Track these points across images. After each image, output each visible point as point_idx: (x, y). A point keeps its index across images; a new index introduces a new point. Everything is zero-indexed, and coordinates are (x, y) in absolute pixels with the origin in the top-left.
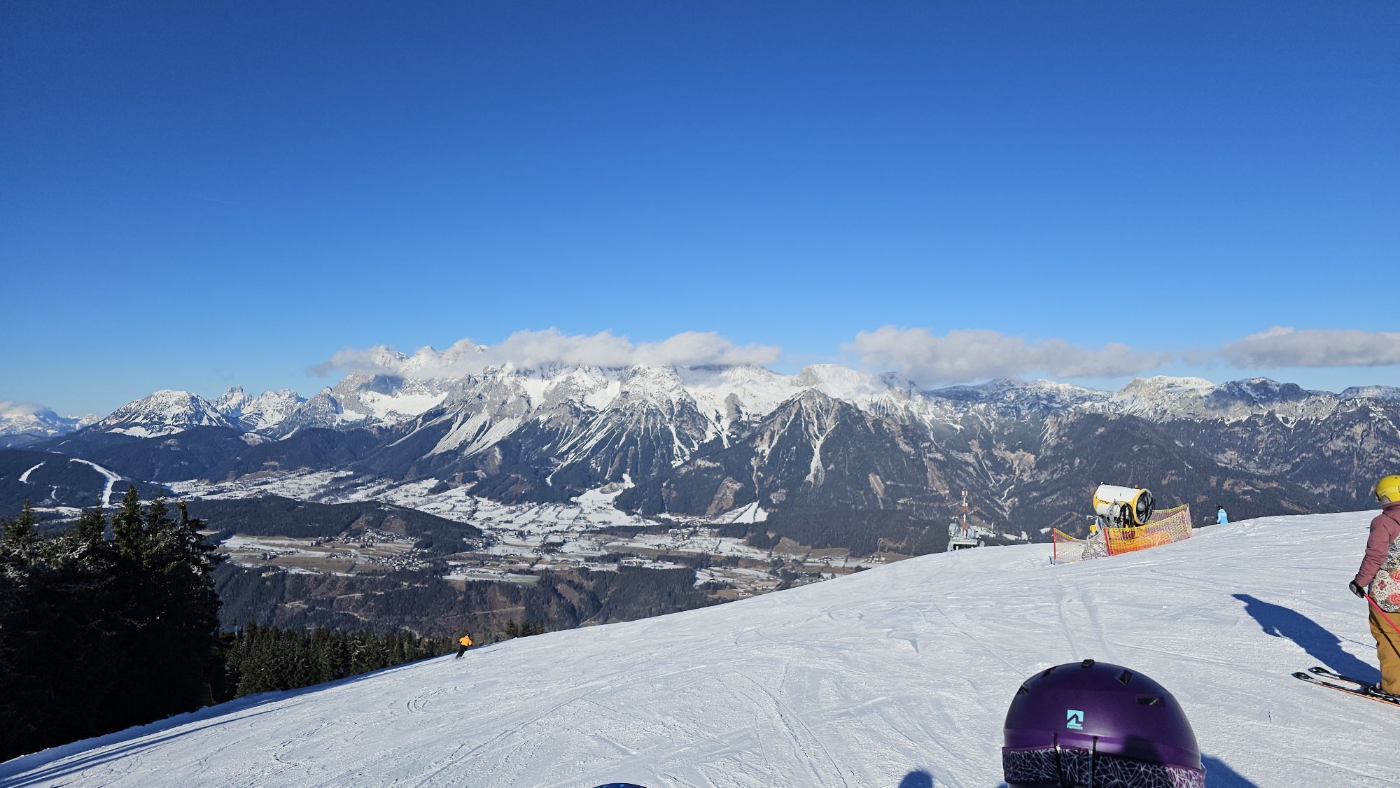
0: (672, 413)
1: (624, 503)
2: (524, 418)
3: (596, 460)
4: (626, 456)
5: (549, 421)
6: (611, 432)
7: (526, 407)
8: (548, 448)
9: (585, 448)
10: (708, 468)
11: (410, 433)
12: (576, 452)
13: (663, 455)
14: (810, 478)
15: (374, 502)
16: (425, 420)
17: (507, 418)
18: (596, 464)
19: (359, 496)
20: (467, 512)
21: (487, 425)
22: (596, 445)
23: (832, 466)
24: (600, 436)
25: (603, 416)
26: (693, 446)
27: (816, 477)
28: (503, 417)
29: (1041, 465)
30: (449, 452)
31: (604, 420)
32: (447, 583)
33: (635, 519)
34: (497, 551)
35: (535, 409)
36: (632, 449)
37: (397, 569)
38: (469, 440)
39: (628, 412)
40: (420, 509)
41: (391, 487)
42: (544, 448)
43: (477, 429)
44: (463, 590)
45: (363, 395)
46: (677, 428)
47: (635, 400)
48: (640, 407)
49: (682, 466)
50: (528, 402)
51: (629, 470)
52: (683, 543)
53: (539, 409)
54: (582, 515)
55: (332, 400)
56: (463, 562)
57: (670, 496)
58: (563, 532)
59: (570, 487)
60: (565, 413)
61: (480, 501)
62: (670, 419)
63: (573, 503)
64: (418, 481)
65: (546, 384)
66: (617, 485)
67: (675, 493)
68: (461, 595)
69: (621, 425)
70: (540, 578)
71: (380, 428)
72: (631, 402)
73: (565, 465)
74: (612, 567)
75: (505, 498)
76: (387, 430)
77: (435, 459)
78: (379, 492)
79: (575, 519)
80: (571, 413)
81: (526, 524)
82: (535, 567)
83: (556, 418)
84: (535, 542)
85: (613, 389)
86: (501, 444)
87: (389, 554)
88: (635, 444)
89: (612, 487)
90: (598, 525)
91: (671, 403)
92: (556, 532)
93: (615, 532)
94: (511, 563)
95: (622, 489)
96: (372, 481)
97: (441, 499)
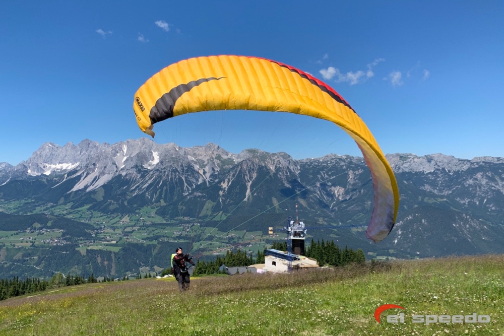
0: (183, 171)
1: (162, 212)
2: (114, 174)
3: (148, 193)
4: (162, 191)
5: (126, 175)
6: (155, 180)
7: (115, 169)
8: (126, 188)
9: (143, 187)
10: (199, 196)
11: (61, 182)
12: (139, 190)
13: (179, 190)
14: (246, 199)
15: (44, 214)
16: (68, 176)
17: (106, 175)
18: (148, 195)
19: (38, 210)
20: (88, 218)
21: (97, 178)
22: (148, 186)
23: (255, 194)
24: (150, 182)
25: (151, 173)
26: (193, 186)
27: (248, 199)
28: (104, 174)
29: (346, 193)
30: (80, 190)
31: (152, 174)
32: (77, 251)
33: (166, 220)
34: (101, 236)
35: (120, 169)
36: (165, 188)
37: (55, 245)
38: (89, 185)
39: (163, 171)
40: (66, 217)
41: (52, 207)
42: (124, 188)
43: (93, 179)
44: (85, 254)
45: (39, 164)
46: (185, 178)
47: (166, 165)
48: (168, 168)
49: (188, 195)
50: (117, 167)
51: (163, 197)
52: (188, 230)
53: (121, 170)
54: (141, 219)
55: (25, 167)
56: (85, 241)
57: (182, 209)
58: (132, 226)
59: (136, 205)
60: (134, 172)
61: (94, 213)
62: (183, 174)
63: (137, 213)
64: (65, 204)
65: (125, 158)
66: (158, 204)
67: (184, 208)
68: (84, 256)
69: (160, 177)
70: (121, 248)
71: (47, 180)
72: (164, 166)
73: (133, 195)
74: (155, 242)
75: (105, 211)
76: (50, 180)
77: (73, 193)
78: (47, 209)
79: (138, 220)
80: (136, 172)
81: (115, 223)
82: (119, 243)
83: (129, 173)
84: (119, 231)
85: (156, 160)
86: (104, 186)
87: (50, 238)
88: (166, 185)
89: (155, 205)
90: (149, 223)
91: (183, 167)
92: (129, 226)
93: (156, 226)
94: (108, 241)
95: (160, 206)
96: (43, 204)
97: (75, 212)
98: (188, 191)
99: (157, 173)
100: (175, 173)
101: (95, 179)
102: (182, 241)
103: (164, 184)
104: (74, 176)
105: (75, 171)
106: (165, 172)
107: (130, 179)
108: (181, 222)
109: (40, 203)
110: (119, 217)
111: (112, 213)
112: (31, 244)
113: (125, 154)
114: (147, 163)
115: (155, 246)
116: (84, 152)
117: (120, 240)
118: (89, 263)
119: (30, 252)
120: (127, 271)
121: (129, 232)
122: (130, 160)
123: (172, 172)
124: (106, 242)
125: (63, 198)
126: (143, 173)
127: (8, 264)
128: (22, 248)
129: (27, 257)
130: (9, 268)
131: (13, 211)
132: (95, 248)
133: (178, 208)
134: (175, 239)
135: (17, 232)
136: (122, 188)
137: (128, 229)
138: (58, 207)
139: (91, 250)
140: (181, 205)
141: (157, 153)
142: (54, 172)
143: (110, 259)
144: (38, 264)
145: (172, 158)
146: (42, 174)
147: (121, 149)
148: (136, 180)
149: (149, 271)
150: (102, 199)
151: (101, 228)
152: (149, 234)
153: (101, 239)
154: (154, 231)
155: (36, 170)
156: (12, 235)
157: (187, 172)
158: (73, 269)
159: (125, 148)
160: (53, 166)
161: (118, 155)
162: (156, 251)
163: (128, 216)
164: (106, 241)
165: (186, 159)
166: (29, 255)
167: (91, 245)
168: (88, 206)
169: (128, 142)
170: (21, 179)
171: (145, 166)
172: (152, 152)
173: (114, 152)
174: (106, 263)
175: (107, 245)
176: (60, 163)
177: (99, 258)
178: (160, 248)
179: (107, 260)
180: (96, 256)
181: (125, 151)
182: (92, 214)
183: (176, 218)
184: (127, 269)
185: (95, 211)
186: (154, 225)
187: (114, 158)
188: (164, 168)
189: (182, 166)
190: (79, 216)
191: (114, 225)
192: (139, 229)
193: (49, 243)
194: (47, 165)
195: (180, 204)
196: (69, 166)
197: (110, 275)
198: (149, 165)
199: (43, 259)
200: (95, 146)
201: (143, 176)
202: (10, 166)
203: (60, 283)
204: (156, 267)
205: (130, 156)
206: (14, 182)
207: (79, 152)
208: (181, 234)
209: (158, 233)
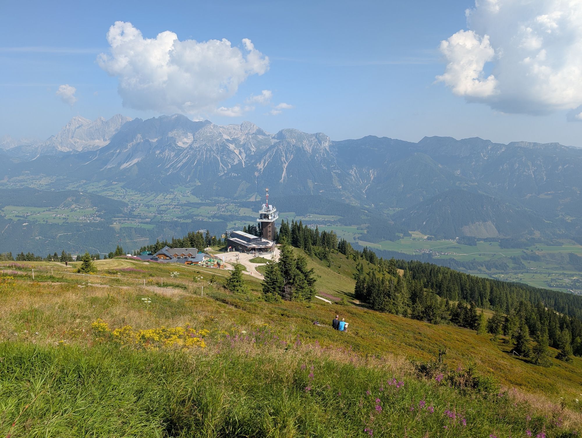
0: (218, 151)
3: (183, 172)
4: (196, 170)
6: (190, 159)
8: (160, 166)
10: (234, 177)
11: (94, 158)
12: (173, 168)
13: (214, 170)
14: (281, 181)
16: (101, 152)
20: (122, 196)
22: (183, 165)
23: (291, 176)
24: (184, 161)
26: (228, 166)
27: (284, 180)
28: (138, 152)
30: (112, 168)
31: (186, 153)
32: (112, 228)
33: (201, 199)
34: (136, 214)
36: (200, 167)
37: (88, 222)
40: (100, 194)
41: (85, 184)
44: (120, 231)
45: (70, 140)
46: (220, 158)
48: (203, 147)
51: (198, 177)
52: (223, 210)
56: (119, 219)
63: (172, 192)
64: (98, 181)
69: (194, 156)
70: (156, 226)
71: (79, 156)
72: (199, 145)
76: (83, 156)
77: (107, 170)
78: (79, 186)
79: (173, 199)
81: (149, 202)
82: (153, 221)
84: (154, 210)
86: (138, 165)
89: (190, 185)
90: (184, 202)
92: (164, 205)
93: (191, 205)
95: (195, 186)
96: (76, 181)
97: (109, 190)
98: (223, 171)
100: (210, 152)
101: (129, 157)
103: (199, 163)
104: (106, 153)
105: (107, 148)
107: (164, 158)
108: (216, 203)
109: (73, 180)
110: (153, 195)
112: (64, 221)
114: (181, 141)
115: (189, 225)
117: (154, 218)
121: (164, 211)
123: (206, 151)
124: (141, 220)
125: (96, 175)
126: (178, 151)
128: (56, 224)
131: (44, 188)
132: (129, 226)
133: (213, 188)
134: (209, 218)
135: (49, 208)
136: (156, 166)
138: (91, 184)
139: (125, 227)
140: (216, 184)
142: (86, 148)
145: (207, 137)
146: (74, 150)
147: (154, 126)
148: (170, 158)
150: (136, 177)
152: (183, 213)
153: (135, 217)
154: (188, 210)
156: (44, 211)
157: (222, 152)
160: (85, 142)
163: (163, 195)
165: (221, 139)
167: (125, 223)
168: (122, 184)
170: (51, 154)
171: (179, 144)
175: (141, 223)
182: (126, 192)
183: (211, 198)
186: (188, 204)
189: (217, 145)
190: (113, 193)
192: (173, 208)
193: (82, 220)
194: (78, 140)
196: (101, 143)
198: (183, 143)
201: (177, 155)
206: (43, 157)
207: (111, 128)
208: (216, 214)
209: (193, 212)
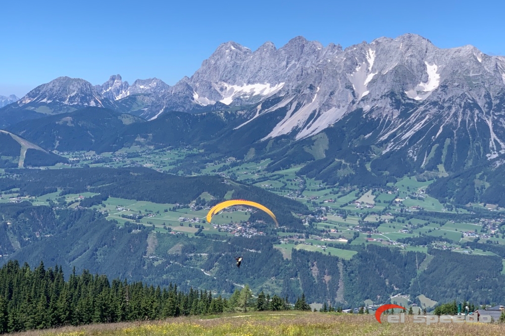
0: (490, 107)
1: (439, 191)
2: (348, 109)
3: (414, 150)
4: (442, 146)
5: (371, 111)
6: (429, 124)
7: (351, 98)
8: (370, 137)
9: (403, 138)
11: (251, 118)
12: (395, 141)
13: (479, 148)
15: (219, 177)
16: (263, 108)
17: (334, 108)
18: (413, 153)
19: (209, 169)
20: (296, 190)
21: (317, 114)
22: (414, 135)
24: (417, 127)
25: (422, 108)
28: (329, 108)
30: (283, 136)
31: (423, 112)
32: (276, 251)
33: (448, 206)
34: (320, 226)
35: (360, 99)
36: (448, 141)
37: (237, 235)
38: (300, 126)
39: (446, 105)
40: (257, 185)
41: (234, 165)
42: (366, 136)
43: (307, 117)
44: (290, 258)
45: (214, 84)
46: (493, 122)
47: (454, 93)
48: (458, 101)
49: (497, 159)
50: (353, 93)
51: (443, 161)
52: (493, 232)
53: (363, 100)
54: (397, 200)
55: (189, 88)
56: (291, 234)
57: (483, 187)
58: (380, 214)
59: (387, 173)
60: (386, 106)
61: (308, 181)
62: (488, 113)
63: (389, 189)
64: (256, 160)
65: (370, 77)
66: (432, 173)
67: (487, 185)
68: (288, 262)
69: (438, 117)
70: (356, 253)
71: (226, 113)
72: (450, 96)
73: (384, 152)
74: (423, 249)
75: (330, 180)
76: (232, 115)
77: (271, 142)
78: (224, 168)
79: (391, 203)
80: (392, 105)
81: (347, 205)
82: (353, 243)
83: (378, 108)
84: (354, 221)
85: (433, 82)
86: (328, 131)
87: (229, 221)
88: (451, 135)
89: (427, 176)
90: (412, 210)
91: (490, 98)
92: (373, 213)
93: (427, 217)
94: (332, 238)
95: (437, 178)
96: (219, 159)
97: (275, 177)
98: (498, 151)
99: (434, 110)
100: (471, 110)
101: (313, 116)
102: (478, 252)
103: (448, 133)
104: (273, 109)
105: (275, 99)
106: (450, 108)
107: (379, 119)
108: (479, 215)
109: (214, 155)
110: (354, 193)
111: (342, 184)
112: (197, 230)
113: (370, 69)
114: (413, 88)
115: (422, 257)
116: (293, 62)
117: (355, 238)
118: (296, 275)
119: (195, 244)
120: (367, 298)
121: (373, 225)
122: (380, 81)
123: (465, 108)
124: (329, 240)
125: (253, 150)
126: (406, 107)
127: (160, 262)
128: (183, 235)
129: (191, 253)
130: (161, 267)
131: (167, 169)
132: (309, 248)
133: (474, 184)
134: (464, 246)
135: (174, 205)
136: (362, 136)
137: (371, 219)
138: (245, 165)
139: (300, 251)
140: (481, 178)
141: (435, 66)
142: (238, 98)
143: (334, 272)
144: (208, 267)
145: (468, 79)
146: (218, 103)
147: (363, 58)
148: (390, 121)
149: (409, 303)
150: (325, 156)
151: (320, 212)
152: (411, 233)
153: (320, 233)
154: (422, 226)
155: (207, 94)
156: (166, 211)
157: (500, 111)
158: (267, 283)
159: (372, 55)
160: (237, 88)
161: (357, 69)
162: (424, 267)
163: (373, 194)
164: (328, 236)
165: (497, 83)
166: (194, 249)
167: (301, 242)
168: (298, 168)
169: (378, 43)
170: (181, 110)
171: (410, 93)
172: (424, 65)
173: (349, 63)
174: (327, 278)
175: (330, 245)
176: (249, 83)
177: (315, 267)
178: (434, 261)
179: (329, 274)
180: (310, 264)
181: (371, 61)
182: (305, 183)
183: (468, 205)
184: (365, 295)
185: (311, 178)
186: (421, 214)
187: (350, 76)
188: (450, 100)
189: (488, 96)
190: (280, 185)
191: (344, 208)
192: (392, 221)
193: (227, 231)
194: (226, 85)
195: (478, 176)
196: (264, 89)
197: (333, 301)
198: (418, 92)
199: (217, 258)
200: (314, 51)
201: (404, 115)
202: (163, 85)
203: (246, 305)
204: (422, 298)
205: (380, 73)
206: (170, 114)
207: (284, 63)
208: (479, 239)
209: (430, 231)
